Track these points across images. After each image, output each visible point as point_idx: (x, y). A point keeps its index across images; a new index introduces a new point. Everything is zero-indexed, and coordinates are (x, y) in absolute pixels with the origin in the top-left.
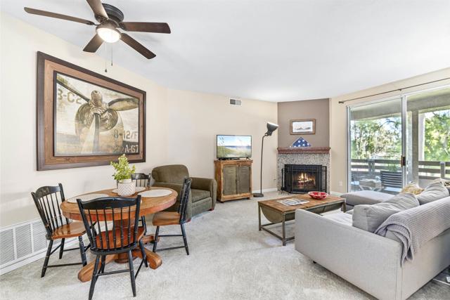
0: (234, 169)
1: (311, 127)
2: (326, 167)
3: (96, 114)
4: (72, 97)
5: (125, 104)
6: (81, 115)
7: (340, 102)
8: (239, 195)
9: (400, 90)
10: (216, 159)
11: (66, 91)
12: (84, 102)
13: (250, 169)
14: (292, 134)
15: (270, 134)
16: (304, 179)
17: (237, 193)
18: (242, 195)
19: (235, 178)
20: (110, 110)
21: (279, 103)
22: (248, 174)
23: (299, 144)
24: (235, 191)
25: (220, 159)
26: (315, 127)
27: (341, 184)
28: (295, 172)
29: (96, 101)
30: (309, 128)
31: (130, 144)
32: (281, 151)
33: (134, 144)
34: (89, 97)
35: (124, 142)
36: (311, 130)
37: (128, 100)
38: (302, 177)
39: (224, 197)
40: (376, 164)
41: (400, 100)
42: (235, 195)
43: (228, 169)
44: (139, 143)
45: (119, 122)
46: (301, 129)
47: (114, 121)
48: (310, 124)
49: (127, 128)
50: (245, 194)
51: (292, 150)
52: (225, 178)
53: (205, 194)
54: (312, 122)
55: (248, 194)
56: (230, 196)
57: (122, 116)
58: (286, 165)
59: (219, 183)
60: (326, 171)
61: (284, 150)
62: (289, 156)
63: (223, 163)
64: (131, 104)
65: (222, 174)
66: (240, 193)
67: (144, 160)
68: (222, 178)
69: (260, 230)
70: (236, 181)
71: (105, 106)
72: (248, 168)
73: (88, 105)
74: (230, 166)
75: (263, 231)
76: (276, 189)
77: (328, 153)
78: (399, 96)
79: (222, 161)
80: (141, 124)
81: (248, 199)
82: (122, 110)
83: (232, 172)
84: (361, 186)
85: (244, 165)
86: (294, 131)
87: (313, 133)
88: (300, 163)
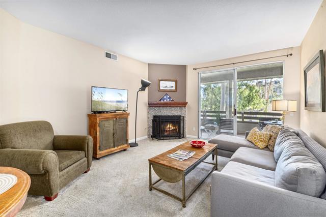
0: (111, 122)
1: (174, 86)
2: (184, 117)
7: (194, 69)
8: (116, 148)
9: (234, 64)
10: (91, 113)
13: (127, 121)
14: (160, 91)
15: (144, 90)
17: (114, 147)
18: (119, 147)
19: (112, 131)
21: (149, 64)
22: (125, 127)
23: (167, 97)
24: (112, 145)
25: (95, 113)
26: (176, 86)
27: (194, 129)
28: (162, 122)
30: (172, 87)
32: (151, 105)
36: (174, 88)
38: (169, 126)
39: (100, 153)
40: (207, 114)
41: (233, 71)
42: (113, 149)
43: (104, 122)
46: (166, 87)
48: (173, 84)
50: (121, 146)
51: (160, 104)
52: (101, 133)
53: (78, 156)
54: (174, 82)
55: (125, 145)
56: (107, 151)
58: (154, 116)
59: (95, 138)
60: (184, 120)
61: (153, 104)
62: (157, 109)
63: (99, 118)
65: (98, 129)
66: (117, 146)
68: (98, 133)
69: (151, 190)
70: (114, 134)
72: (125, 121)
74: (107, 119)
75: (154, 191)
76: (147, 137)
77: (185, 106)
78: (232, 68)
79: (98, 115)
81: (125, 150)
83: (109, 126)
84: (206, 130)
85: (121, 118)
86: (161, 88)
87: (175, 91)
88: (165, 115)
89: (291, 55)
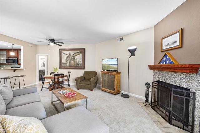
3: (70, 58)
4: (65, 55)
5: (78, 54)
6: (67, 59)
11: (64, 54)
12: (67, 56)
13: (114, 77)
14: (162, 51)
18: (110, 90)
19: (107, 81)
20: (73, 56)
22: (113, 80)
24: (107, 87)
25: (104, 70)
29: (70, 55)
30: (175, 42)
31: (79, 64)
33: (80, 64)
34: (68, 54)
35: (77, 64)
36: (178, 44)
37: (78, 53)
42: (107, 89)
44: (82, 64)
45: (75, 58)
46: (168, 45)
47: (74, 59)
49: (78, 60)
54: (178, 34)
57: (76, 57)
64: (79, 53)
67: (84, 69)
71: (72, 55)
73: (68, 56)
80: (83, 58)
81: (115, 95)
82: (76, 55)
83: (106, 77)
85: (111, 75)
86: (163, 48)
87: (179, 47)
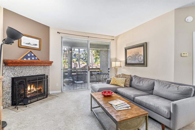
1: (38, 44)
2: (47, 76)
7: (58, 32)
9: (88, 37)
14: (21, 47)
16: (30, 91)
23: (29, 57)
26: (40, 45)
30: (36, 45)
36: (38, 47)
38: (29, 88)
46: (29, 44)
48: (37, 42)
51: (21, 63)
54: (38, 40)
60: (47, 79)
86: (23, 44)
87: (39, 50)
88: (28, 75)
89: (114, 40)
